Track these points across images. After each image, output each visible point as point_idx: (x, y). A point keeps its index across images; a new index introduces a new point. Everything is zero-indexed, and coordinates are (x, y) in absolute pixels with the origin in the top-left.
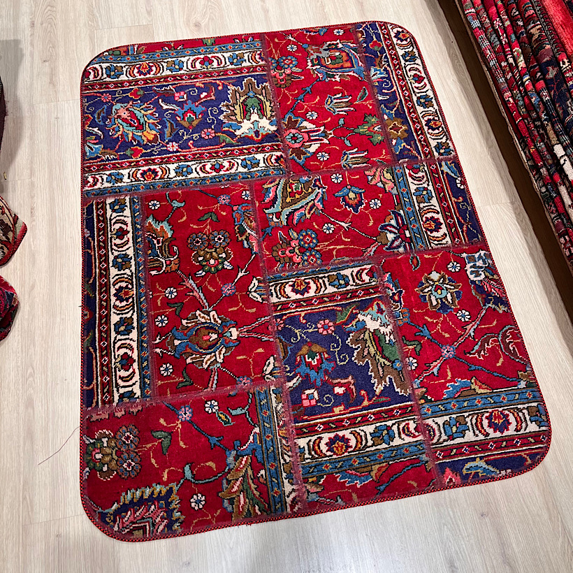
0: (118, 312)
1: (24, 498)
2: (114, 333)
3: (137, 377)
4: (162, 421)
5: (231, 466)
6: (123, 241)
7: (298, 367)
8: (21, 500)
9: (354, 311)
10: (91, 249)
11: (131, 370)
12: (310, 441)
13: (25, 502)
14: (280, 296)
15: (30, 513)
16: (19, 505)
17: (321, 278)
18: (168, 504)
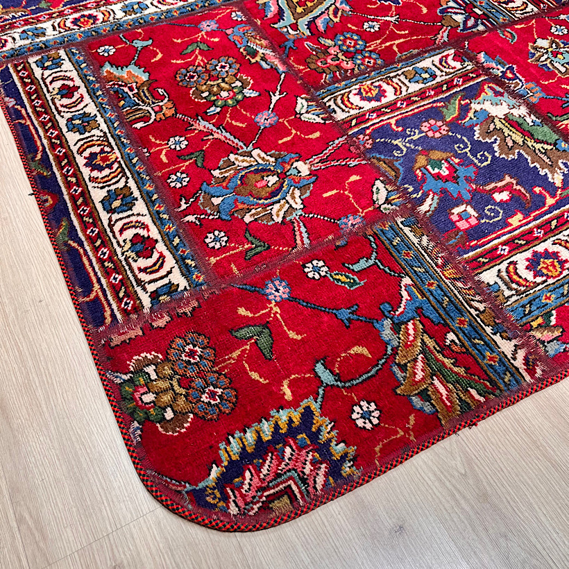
0: (101, 185)
1: (20, 520)
2: (105, 212)
3: (170, 262)
4: (242, 311)
5: (395, 343)
6: (74, 99)
7: (425, 182)
8: (14, 524)
9: (463, 102)
10: (24, 118)
11: (156, 256)
12: (499, 271)
13: (23, 527)
14: (347, 109)
15: (41, 544)
16: (13, 537)
17: (395, 77)
18: (314, 436)
